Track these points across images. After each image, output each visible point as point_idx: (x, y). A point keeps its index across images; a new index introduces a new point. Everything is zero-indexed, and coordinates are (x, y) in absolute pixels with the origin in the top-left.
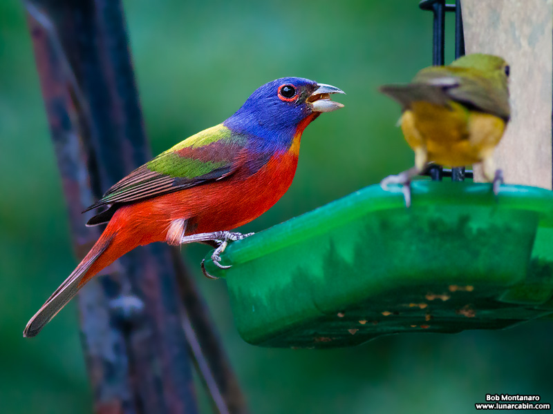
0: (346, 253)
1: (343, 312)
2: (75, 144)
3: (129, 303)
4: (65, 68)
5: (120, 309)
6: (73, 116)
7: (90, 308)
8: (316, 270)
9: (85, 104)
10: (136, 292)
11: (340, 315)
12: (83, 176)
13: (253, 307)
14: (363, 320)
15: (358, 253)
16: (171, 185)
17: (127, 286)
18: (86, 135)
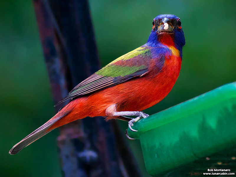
0: (212, 123)
1: (209, 157)
2: (58, 64)
3: (89, 154)
4: (53, 20)
5: (84, 158)
6: (57, 47)
7: (67, 157)
8: (194, 133)
9: (64, 41)
10: (93, 148)
11: (208, 159)
12: (63, 82)
13: (156, 155)
14: (219, 162)
15: (220, 122)
16: (112, 81)
17: (88, 145)
18: (65, 59)
